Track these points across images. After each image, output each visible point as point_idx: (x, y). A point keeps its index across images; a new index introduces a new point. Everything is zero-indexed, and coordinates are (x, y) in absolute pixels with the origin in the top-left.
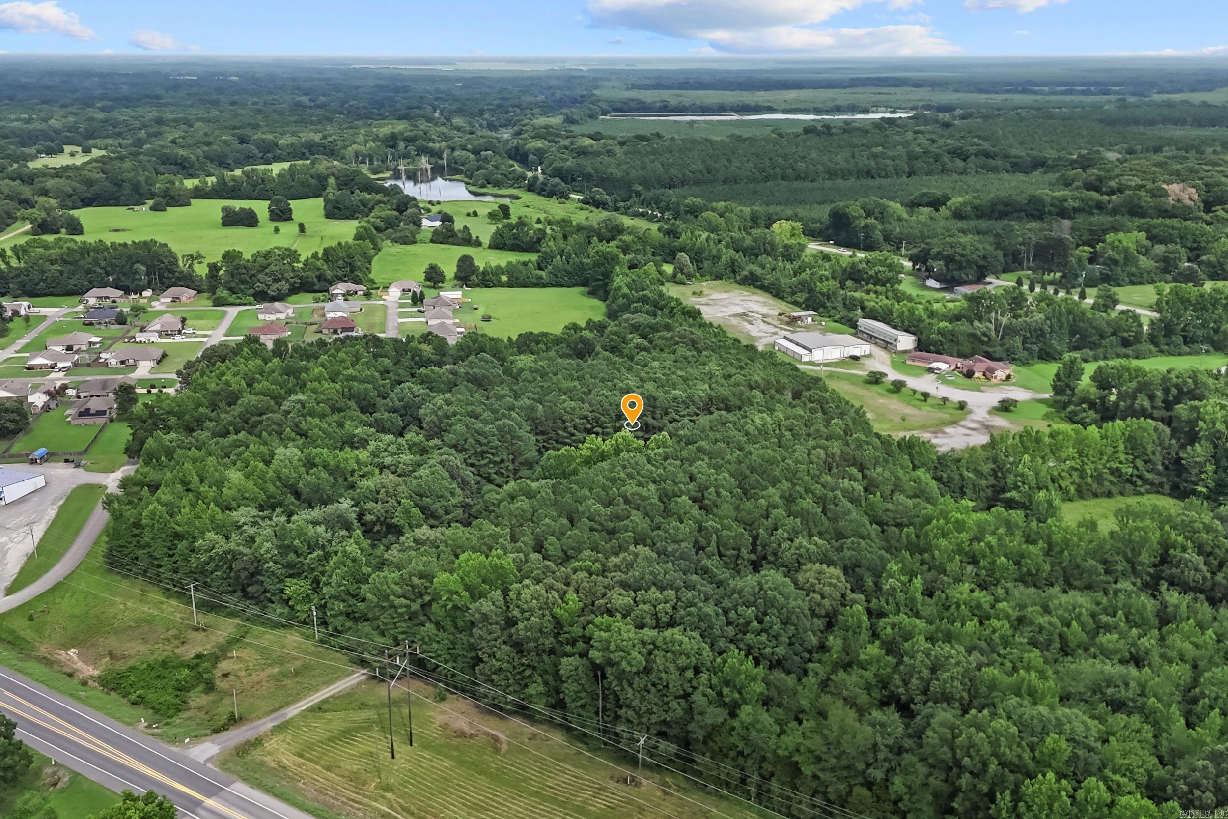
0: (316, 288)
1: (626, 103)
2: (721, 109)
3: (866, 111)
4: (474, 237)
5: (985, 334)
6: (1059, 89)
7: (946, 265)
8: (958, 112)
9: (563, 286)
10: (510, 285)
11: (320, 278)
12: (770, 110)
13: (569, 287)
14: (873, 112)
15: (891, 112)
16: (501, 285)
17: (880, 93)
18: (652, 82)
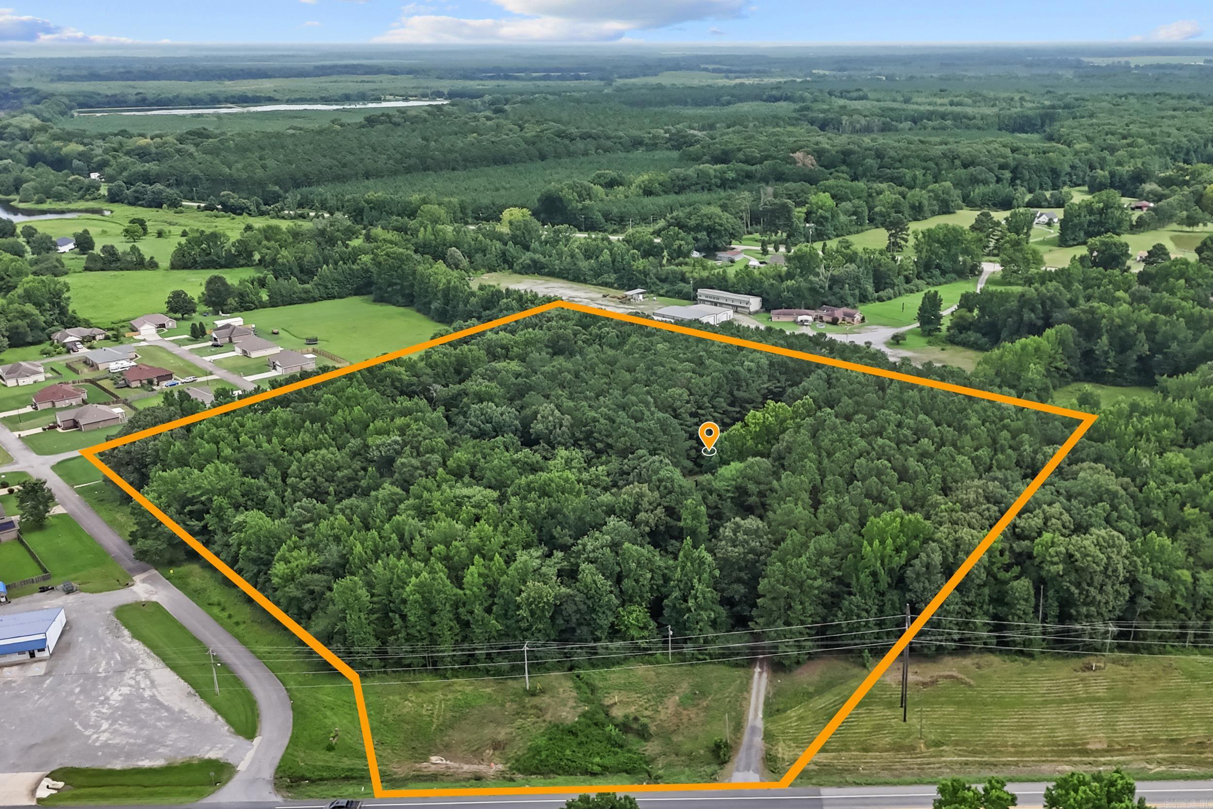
0: (30, 339)
1: (91, 97)
2: (214, 101)
3: (378, 100)
4: (147, 258)
5: (821, 287)
6: (534, 75)
7: (709, 235)
8: (487, 98)
9: (334, 298)
10: (273, 303)
11: (33, 326)
12: (271, 100)
13: (341, 298)
14: (385, 100)
15: (404, 100)
16: (263, 306)
17: (362, 82)
18: (84, 73)
